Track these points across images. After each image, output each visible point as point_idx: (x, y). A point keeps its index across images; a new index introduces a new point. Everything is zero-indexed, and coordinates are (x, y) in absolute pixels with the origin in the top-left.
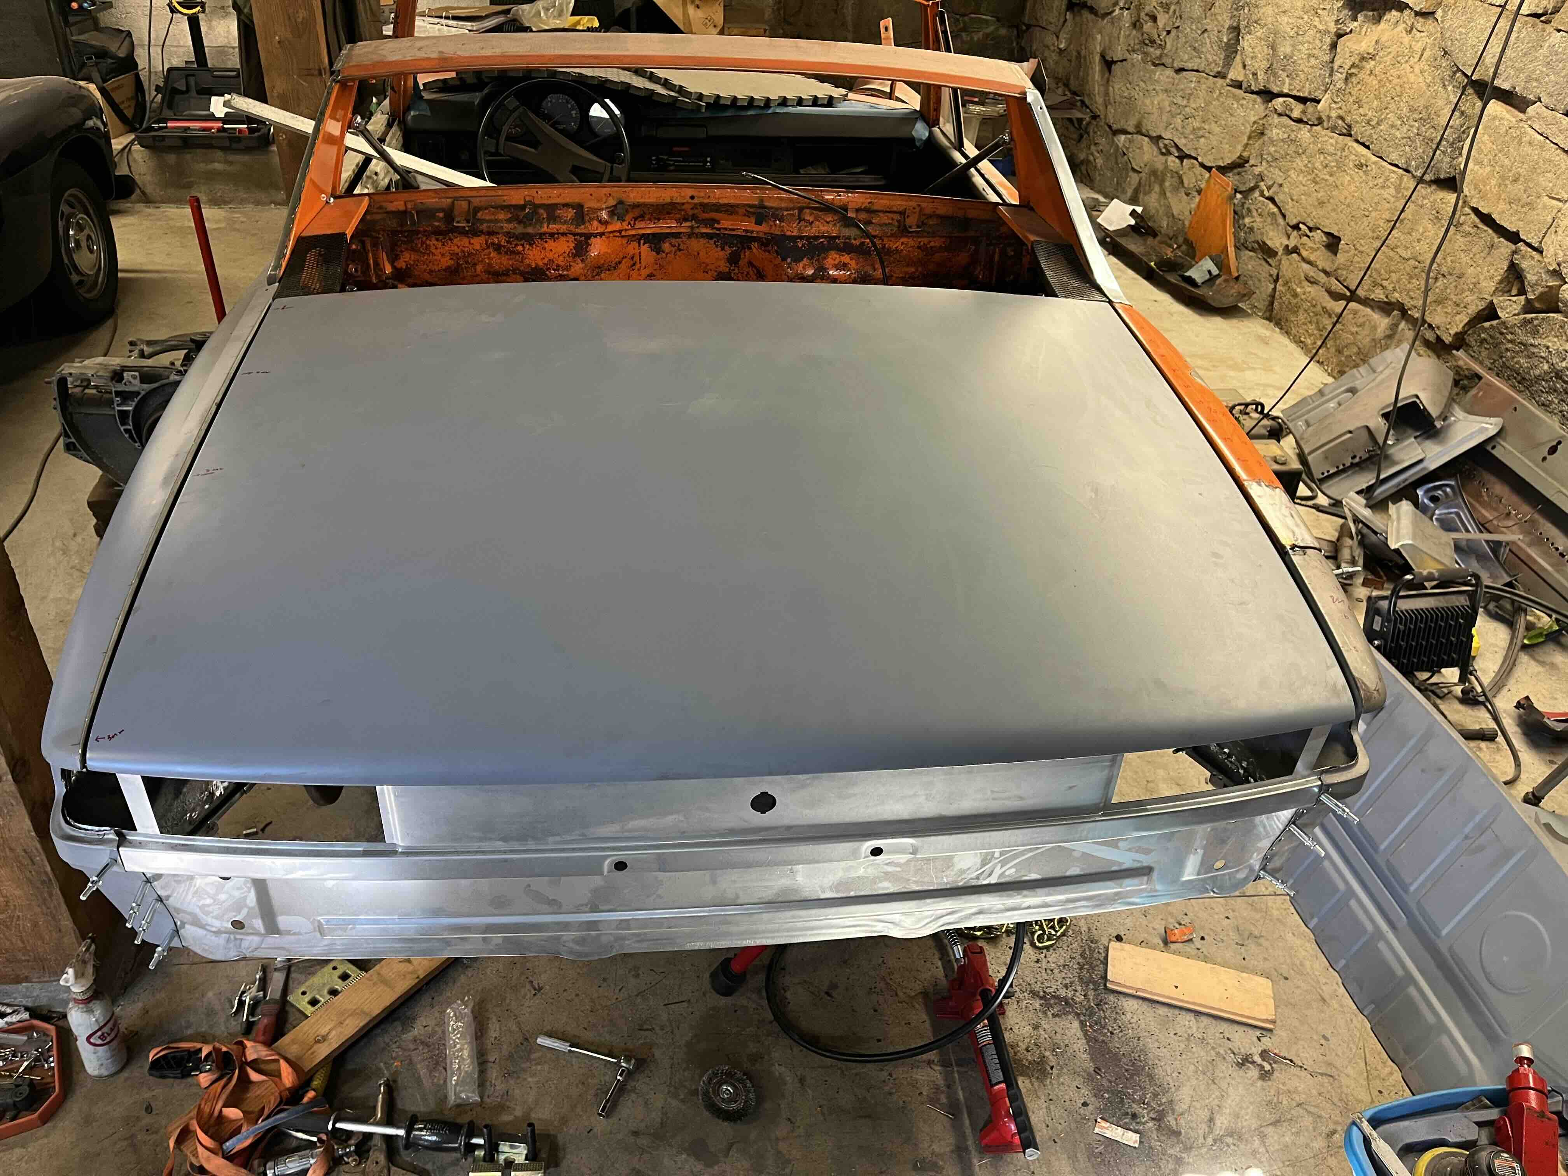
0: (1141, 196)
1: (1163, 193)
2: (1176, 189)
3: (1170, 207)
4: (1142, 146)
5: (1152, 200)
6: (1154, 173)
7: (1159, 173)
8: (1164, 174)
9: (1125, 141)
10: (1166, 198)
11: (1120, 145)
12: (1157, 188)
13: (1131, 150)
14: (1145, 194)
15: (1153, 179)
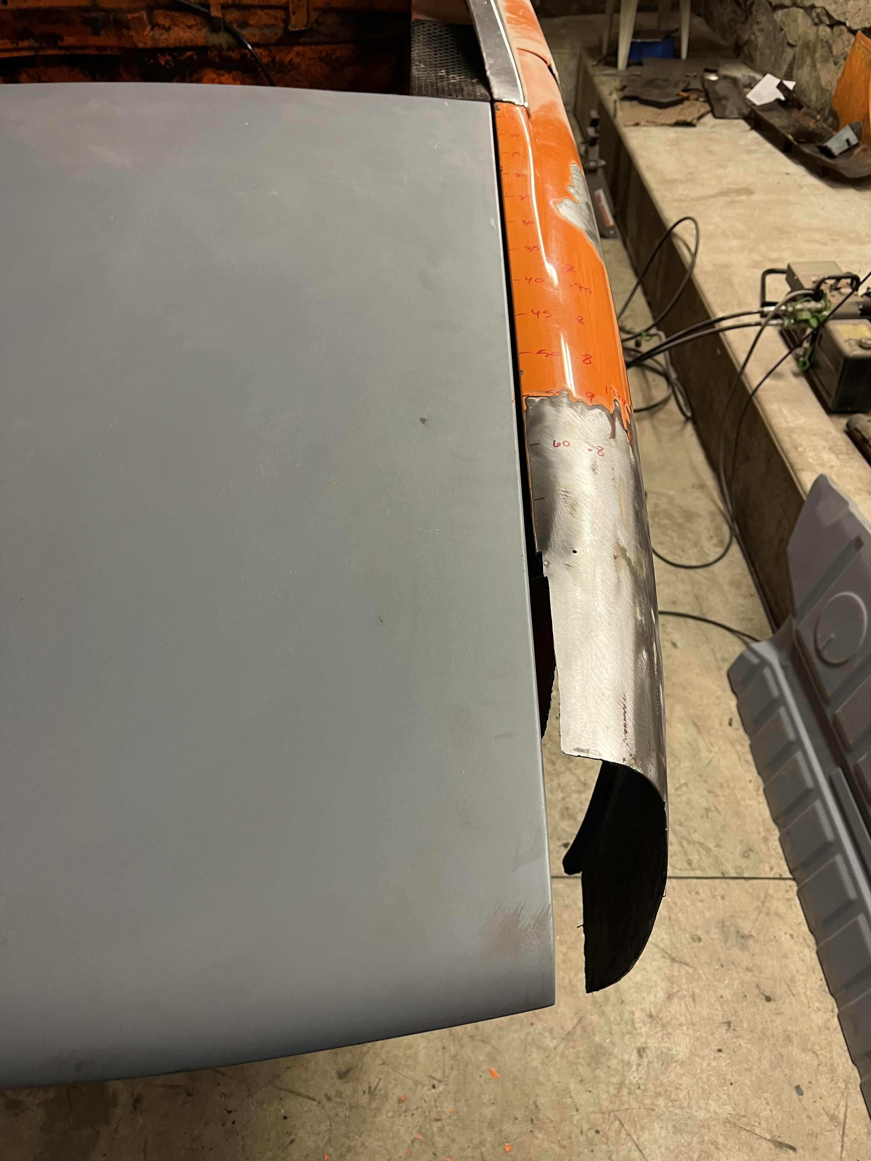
0: (795, 71)
1: (814, 65)
2: (825, 60)
3: (818, 78)
4: (797, 18)
5: (804, 73)
6: (806, 45)
7: (811, 45)
8: (815, 45)
9: (782, 15)
10: (816, 70)
11: (778, 20)
12: (809, 61)
13: (787, 24)
14: (798, 69)
15: (805, 51)
